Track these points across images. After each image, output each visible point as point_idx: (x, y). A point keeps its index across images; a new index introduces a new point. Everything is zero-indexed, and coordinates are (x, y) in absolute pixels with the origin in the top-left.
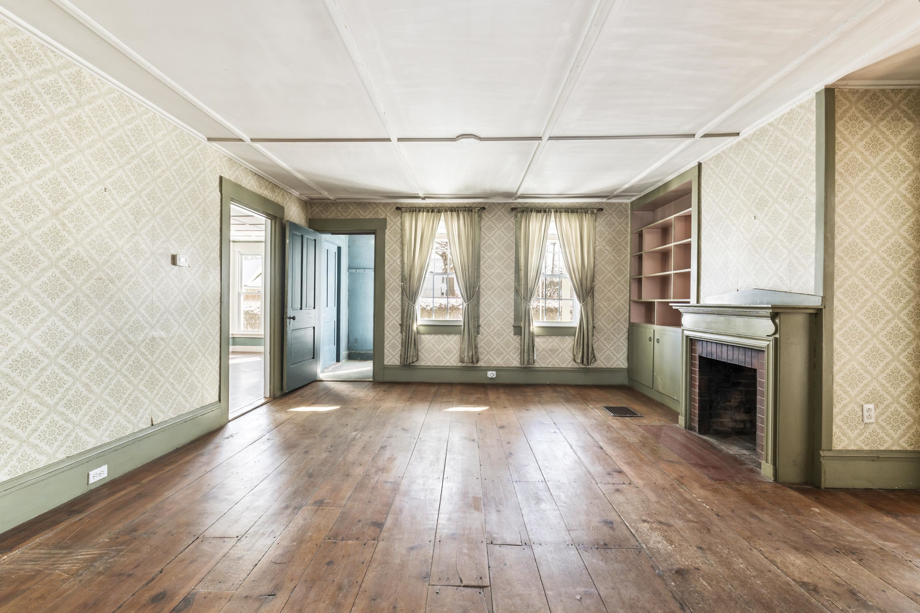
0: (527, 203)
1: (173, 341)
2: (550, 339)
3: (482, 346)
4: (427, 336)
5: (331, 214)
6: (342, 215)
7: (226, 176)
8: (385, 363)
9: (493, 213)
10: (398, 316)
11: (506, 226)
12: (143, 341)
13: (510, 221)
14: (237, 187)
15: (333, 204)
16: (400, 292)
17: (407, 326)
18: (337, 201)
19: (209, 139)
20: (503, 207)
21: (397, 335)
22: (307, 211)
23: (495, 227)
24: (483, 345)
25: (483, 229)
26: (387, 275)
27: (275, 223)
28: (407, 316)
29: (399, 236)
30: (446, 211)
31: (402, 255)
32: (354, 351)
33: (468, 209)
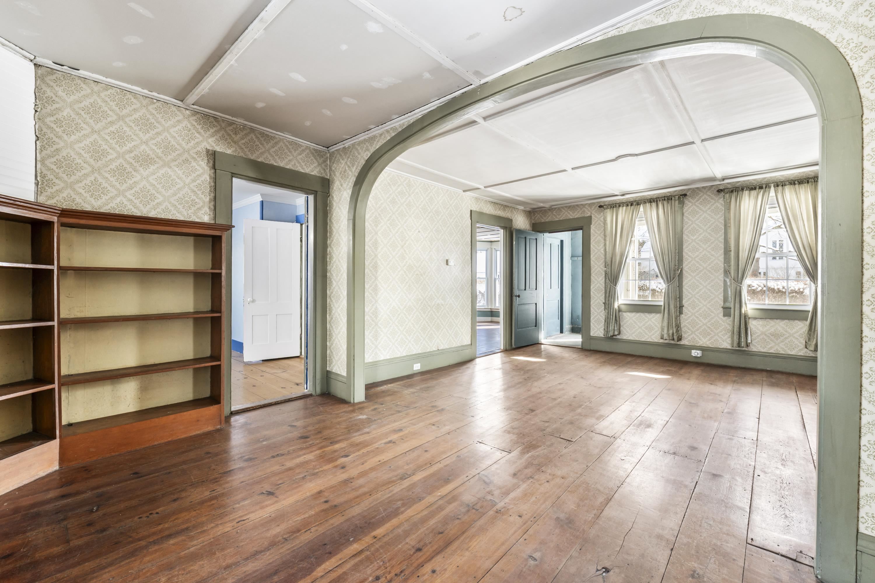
0: (739, 182)
1: (447, 306)
2: (772, 323)
3: (685, 326)
4: (628, 314)
5: (548, 218)
6: (556, 217)
7: (474, 209)
8: (591, 334)
9: (697, 197)
10: (602, 296)
11: (713, 208)
12: (434, 305)
13: (719, 203)
14: (481, 214)
15: (549, 210)
16: (604, 275)
17: (609, 304)
18: (553, 207)
19: (464, 191)
20: (709, 190)
21: (602, 312)
22: (531, 218)
23: (700, 211)
24: (687, 325)
25: (685, 214)
26: (592, 262)
27: (506, 231)
28: (609, 296)
29: (602, 229)
30: (645, 203)
31: (605, 245)
32: (576, 326)
33: (668, 198)
